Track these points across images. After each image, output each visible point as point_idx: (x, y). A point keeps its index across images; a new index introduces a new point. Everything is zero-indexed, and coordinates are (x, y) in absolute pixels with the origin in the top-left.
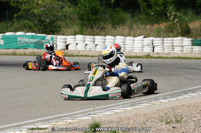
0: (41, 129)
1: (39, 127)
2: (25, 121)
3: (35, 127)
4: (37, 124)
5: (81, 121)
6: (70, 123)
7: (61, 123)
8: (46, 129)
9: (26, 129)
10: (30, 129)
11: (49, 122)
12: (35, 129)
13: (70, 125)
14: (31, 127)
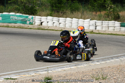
0: (13, 79)
1: (12, 77)
2: (4, 73)
3: (9, 77)
4: (11, 75)
5: (40, 74)
6: (33, 76)
7: (27, 75)
8: (16, 79)
9: (3, 79)
10: (6, 79)
11: (19, 75)
12: (9, 79)
13: (33, 77)
14: (7, 77)
